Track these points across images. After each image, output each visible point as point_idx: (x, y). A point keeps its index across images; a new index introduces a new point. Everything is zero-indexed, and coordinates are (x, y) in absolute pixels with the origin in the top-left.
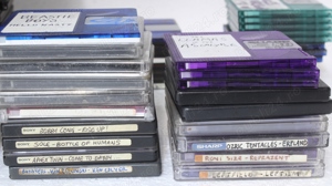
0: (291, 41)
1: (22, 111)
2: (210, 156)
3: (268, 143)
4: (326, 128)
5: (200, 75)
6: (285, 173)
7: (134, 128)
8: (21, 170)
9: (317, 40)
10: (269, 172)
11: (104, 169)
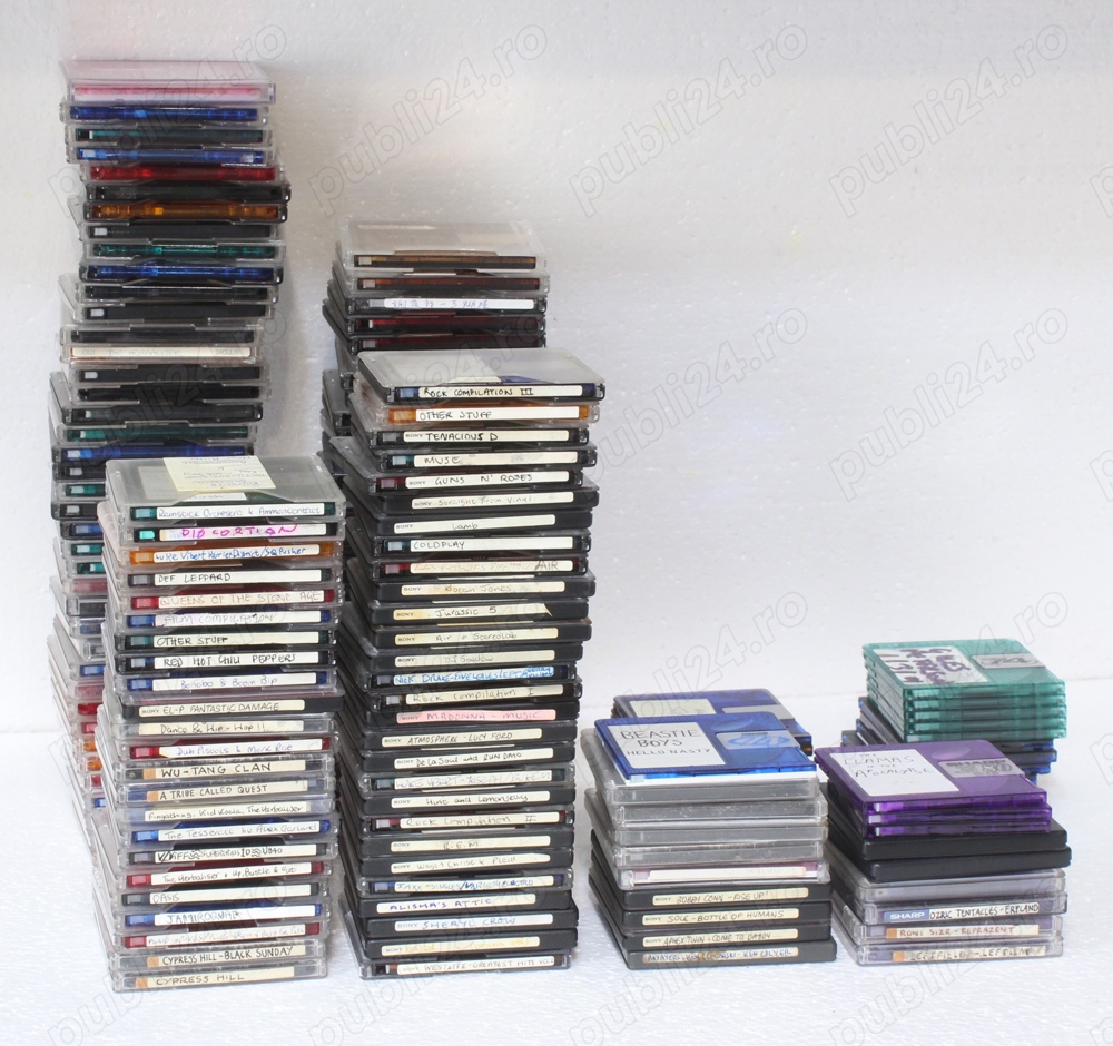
0: (1008, 761)
1: (652, 872)
2: (907, 930)
3: (984, 910)
4: (1063, 888)
5: (894, 817)
6: (1010, 951)
7: (803, 893)
8: (647, 956)
9: (1040, 735)
10: (987, 950)
11: (759, 953)
